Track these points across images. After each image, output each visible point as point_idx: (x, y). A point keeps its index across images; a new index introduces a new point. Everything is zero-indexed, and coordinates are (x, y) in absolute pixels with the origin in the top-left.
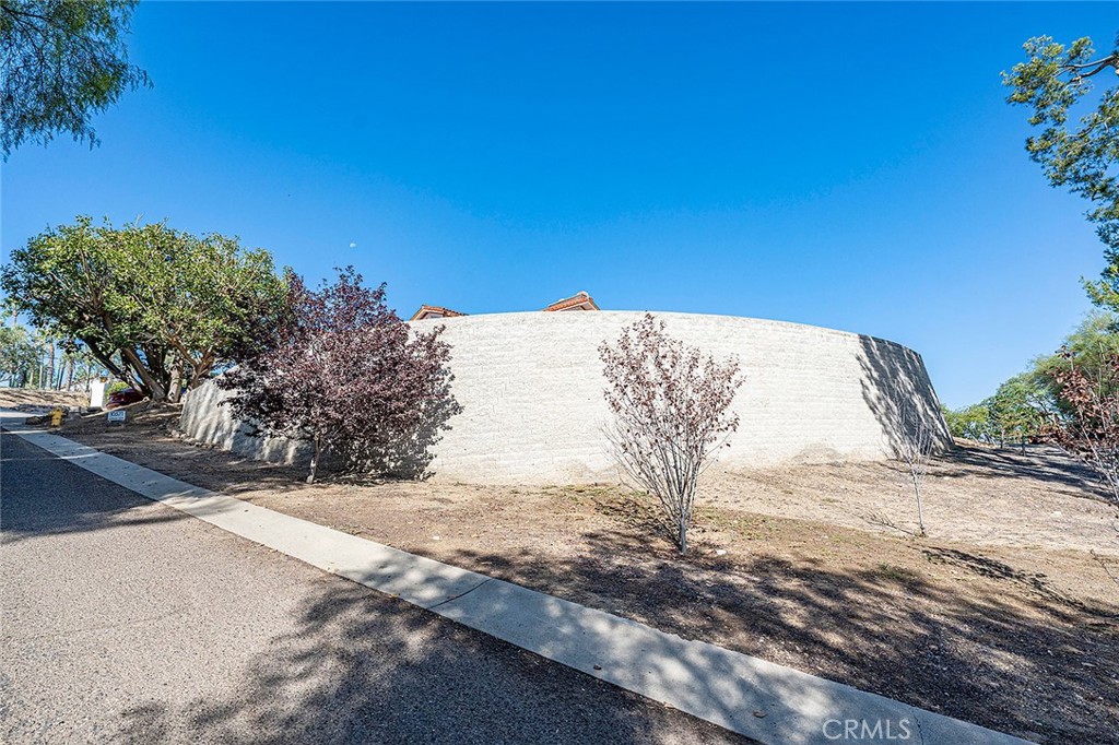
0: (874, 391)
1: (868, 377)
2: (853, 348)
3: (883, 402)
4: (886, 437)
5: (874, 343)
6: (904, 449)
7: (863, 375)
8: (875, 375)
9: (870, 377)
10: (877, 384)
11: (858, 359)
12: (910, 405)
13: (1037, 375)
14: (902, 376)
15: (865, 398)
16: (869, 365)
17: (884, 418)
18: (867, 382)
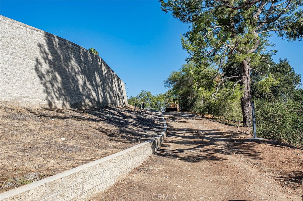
0: (45, 67)
1: (43, 57)
2: (37, 38)
3: (51, 75)
4: (45, 95)
5: (57, 40)
6: (59, 104)
7: (40, 56)
8: (50, 57)
9: (46, 59)
10: (49, 63)
11: (40, 46)
12: (73, 79)
13: (170, 79)
14: (73, 62)
15: (37, 70)
16: (47, 51)
17: (48, 84)
18: (42, 61)
